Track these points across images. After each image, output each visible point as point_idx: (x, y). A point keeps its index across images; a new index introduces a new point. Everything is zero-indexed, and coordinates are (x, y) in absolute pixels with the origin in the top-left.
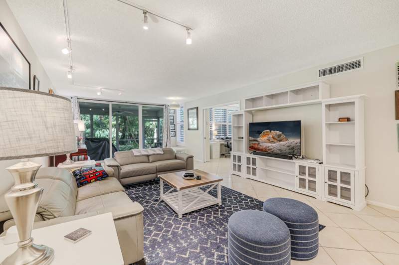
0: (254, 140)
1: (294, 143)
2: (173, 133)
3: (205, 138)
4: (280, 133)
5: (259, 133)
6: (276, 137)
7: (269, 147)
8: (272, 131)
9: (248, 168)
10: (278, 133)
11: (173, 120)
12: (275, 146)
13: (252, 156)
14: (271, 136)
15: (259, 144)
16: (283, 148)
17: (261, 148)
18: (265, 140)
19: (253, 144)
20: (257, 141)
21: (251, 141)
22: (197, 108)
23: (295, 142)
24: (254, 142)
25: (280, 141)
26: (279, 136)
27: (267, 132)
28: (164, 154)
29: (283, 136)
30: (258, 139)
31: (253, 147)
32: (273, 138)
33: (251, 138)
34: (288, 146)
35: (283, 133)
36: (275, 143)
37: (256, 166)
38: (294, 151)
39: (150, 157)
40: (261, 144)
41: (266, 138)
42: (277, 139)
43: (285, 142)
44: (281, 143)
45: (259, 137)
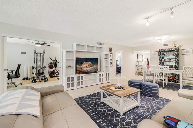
0: (79, 67)
4: (91, 63)
5: (82, 63)
6: (90, 65)
7: (86, 70)
8: (88, 62)
10: (90, 63)
12: (89, 69)
13: (81, 75)
14: (87, 64)
15: (81, 69)
16: (92, 69)
17: (83, 70)
18: (84, 67)
19: (79, 69)
23: (96, 67)
25: (91, 67)
27: (85, 63)
29: (92, 64)
30: (81, 66)
31: (79, 70)
32: (88, 65)
34: (94, 69)
35: (92, 63)
36: (89, 68)
40: (83, 68)
41: (85, 66)
42: (90, 66)
43: (93, 67)
44: (92, 67)
45: (81, 65)
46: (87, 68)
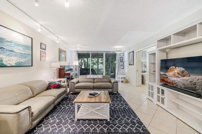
0: (164, 75)
1: (195, 79)
2: (122, 67)
3: (138, 71)
4: (184, 69)
8: (177, 67)
9: (158, 97)
10: (182, 69)
11: (123, 59)
12: (180, 80)
13: (161, 88)
14: (176, 71)
15: (167, 78)
16: (185, 82)
17: (169, 81)
18: (172, 75)
19: (163, 77)
20: (165, 75)
21: (162, 75)
22: (133, 52)
23: (197, 78)
24: (164, 76)
25: (184, 76)
26: (183, 72)
27: (173, 68)
28: (103, 78)
29: (186, 72)
30: (167, 74)
31: (163, 79)
32: (178, 73)
33: (162, 73)
34: (191, 82)
36: (179, 78)
37: (164, 96)
38: (196, 87)
39: (95, 80)
40: (169, 78)
41: (172, 73)
42: (181, 74)
43: (188, 78)
44: (184, 78)
45: (167, 72)
46: (175, 79)
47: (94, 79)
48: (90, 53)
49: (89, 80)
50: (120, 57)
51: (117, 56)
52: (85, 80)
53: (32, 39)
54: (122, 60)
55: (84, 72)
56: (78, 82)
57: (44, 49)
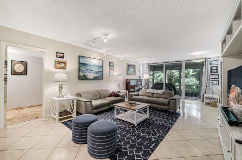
6: (237, 96)
30: (229, 95)
39: (155, 94)
47: (153, 94)
48: (163, 65)
49: (148, 94)
50: (211, 67)
51: (204, 66)
52: (144, 94)
53: (103, 61)
54: (216, 71)
55: (158, 86)
56: (138, 95)
57: (112, 66)
